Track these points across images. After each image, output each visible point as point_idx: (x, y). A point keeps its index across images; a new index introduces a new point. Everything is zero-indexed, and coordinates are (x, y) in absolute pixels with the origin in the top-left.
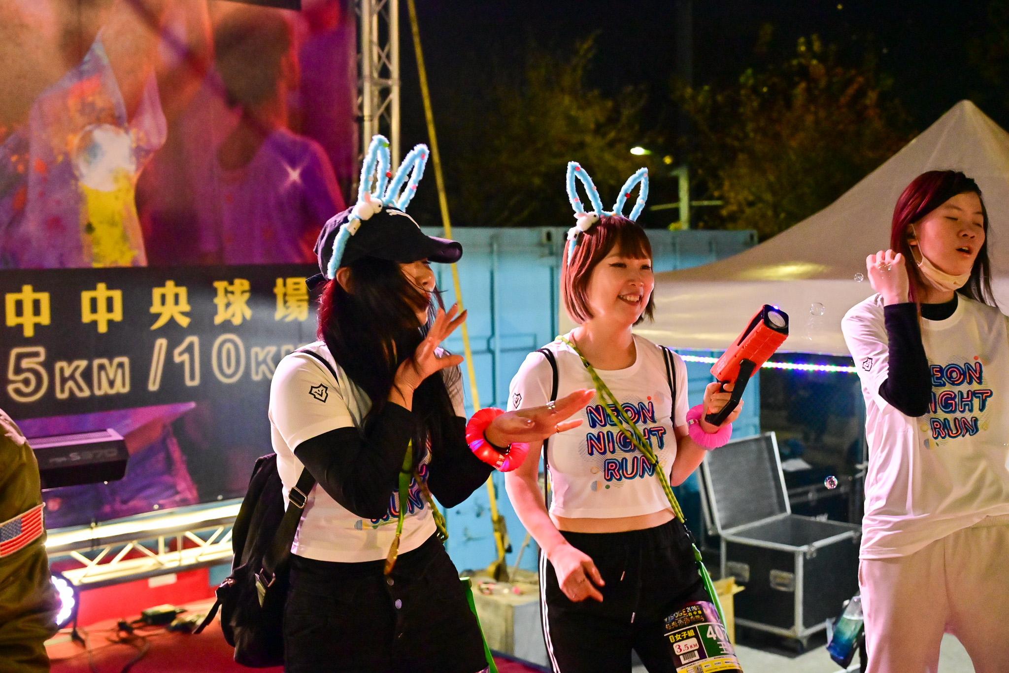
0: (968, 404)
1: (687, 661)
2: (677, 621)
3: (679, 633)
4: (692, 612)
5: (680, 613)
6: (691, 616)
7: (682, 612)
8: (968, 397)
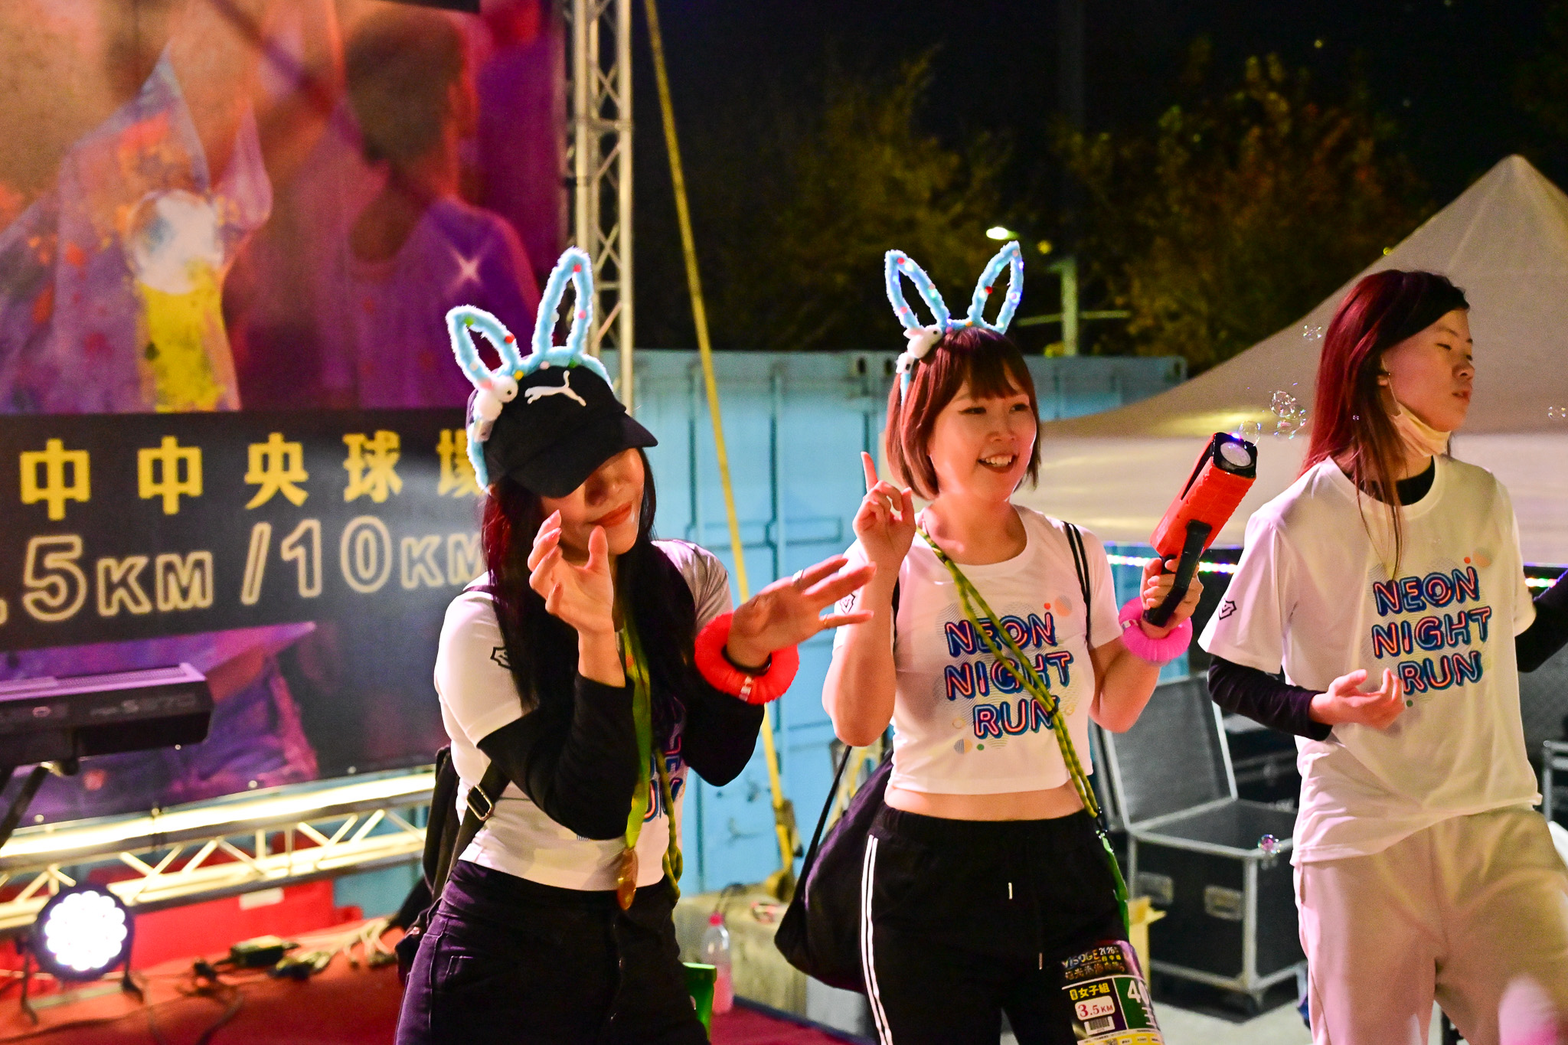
0: (1462, 633)
1: (1095, 1032)
2: (1083, 968)
3: (1085, 986)
4: (1107, 955)
5: (1088, 955)
6: (1105, 962)
7: (1092, 954)
8: (1460, 622)
